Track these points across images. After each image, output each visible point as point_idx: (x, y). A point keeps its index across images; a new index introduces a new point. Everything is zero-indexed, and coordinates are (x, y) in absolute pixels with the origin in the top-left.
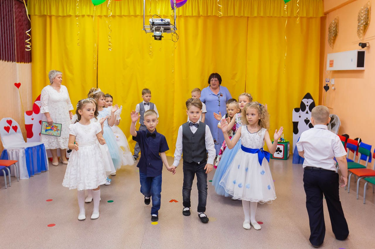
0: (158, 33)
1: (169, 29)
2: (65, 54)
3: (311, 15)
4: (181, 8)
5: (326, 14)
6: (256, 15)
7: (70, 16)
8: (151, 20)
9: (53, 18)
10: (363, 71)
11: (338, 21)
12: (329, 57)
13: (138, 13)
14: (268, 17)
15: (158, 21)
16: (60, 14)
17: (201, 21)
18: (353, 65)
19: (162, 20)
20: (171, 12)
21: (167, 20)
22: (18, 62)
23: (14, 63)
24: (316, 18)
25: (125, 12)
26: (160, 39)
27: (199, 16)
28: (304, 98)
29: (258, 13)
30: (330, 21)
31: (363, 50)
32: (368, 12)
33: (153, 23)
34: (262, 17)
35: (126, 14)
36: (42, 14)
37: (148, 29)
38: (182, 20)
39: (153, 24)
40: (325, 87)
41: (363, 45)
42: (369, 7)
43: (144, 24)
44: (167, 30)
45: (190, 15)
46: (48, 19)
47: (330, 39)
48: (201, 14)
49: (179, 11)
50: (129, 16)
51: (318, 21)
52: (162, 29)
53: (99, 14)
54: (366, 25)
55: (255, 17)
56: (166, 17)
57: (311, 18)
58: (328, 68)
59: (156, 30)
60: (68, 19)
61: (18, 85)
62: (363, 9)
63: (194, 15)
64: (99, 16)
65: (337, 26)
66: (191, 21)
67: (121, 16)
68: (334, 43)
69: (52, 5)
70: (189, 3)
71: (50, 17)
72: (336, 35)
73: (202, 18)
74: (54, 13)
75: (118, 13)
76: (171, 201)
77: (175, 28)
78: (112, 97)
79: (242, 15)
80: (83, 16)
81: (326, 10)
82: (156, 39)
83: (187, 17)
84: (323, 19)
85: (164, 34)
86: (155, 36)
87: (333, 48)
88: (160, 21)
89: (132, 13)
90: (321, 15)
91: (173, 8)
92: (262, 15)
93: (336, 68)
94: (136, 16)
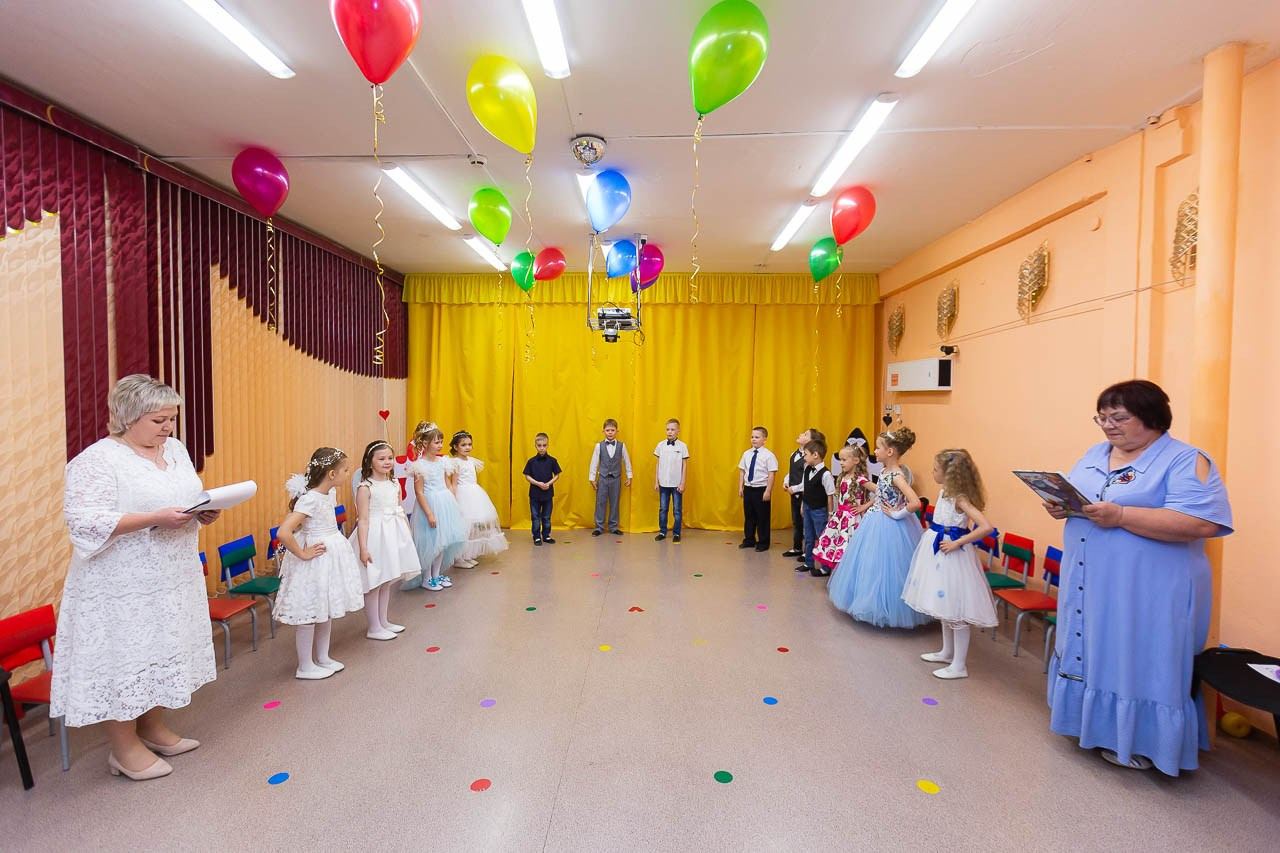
0: (611, 331)
1: (629, 324)
2: (462, 365)
3: (858, 302)
4: (647, 290)
5: (883, 299)
6: (768, 301)
7: (471, 304)
8: (600, 311)
9: (443, 307)
10: (950, 391)
11: (904, 309)
12: (890, 369)
13: (579, 299)
14: (789, 305)
15: (611, 312)
16: (456, 301)
17: (679, 312)
18: (932, 383)
19: (618, 310)
20: (631, 297)
21: (627, 310)
22: (386, 377)
23: (380, 378)
24: (867, 305)
25: (557, 298)
26: (615, 341)
27: (676, 304)
28: (851, 436)
29: (772, 298)
30: (890, 311)
31: (948, 358)
32: (954, 296)
33: (604, 314)
34: (777, 304)
35: (559, 301)
36: (427, 300)
37: (595, 323)
38: (649, 310)
39: (603, 317)
40: (885, 419)
41: (948, 350)
42: (955, 288)
43: (589, 317)
44: (625, 326)
45: (663, 301)
46: (436, 309)
47: (890, 340)
48: (679, 300)
49: (645, 295)
50: (564, 304)
51: (871, 311)
52: (618, 324)
53: (516, 302)
54: (952, 318)
55: (767, 305)
56: (623, 305)
57: (858, 305)
58: (890, 388)
59: (608, 327)
60: (468, 310)
61: (385, 415)
62: (945, 292)
63: (668, 301)
64: (516, 304)
65: (902, 319)
66: (664, 312)
67: (551, 304)
68: (897, 345)
69: (442, 290)
70: (660, 282)
71: (440, 305)
72: (901, 334)
73: (681, 306)
74: (445, 299)
75: (546, 299)
76: (632, 610)
77: (639, 323)
78: (470, 437)
79: (746, 301)
80: (492, 304)
81: (883, 293)
82: (607, 340)
83: (656, 305)
84: (879, 308)
85: (620, 333)
86: (606, 336)
87: (896, 355)
88: (615, 313)
89: (569, 300)
90: (875, 301)
91: (635, 290)
92: (778, 301)
93: (902, 387)
94: (575, 304)
